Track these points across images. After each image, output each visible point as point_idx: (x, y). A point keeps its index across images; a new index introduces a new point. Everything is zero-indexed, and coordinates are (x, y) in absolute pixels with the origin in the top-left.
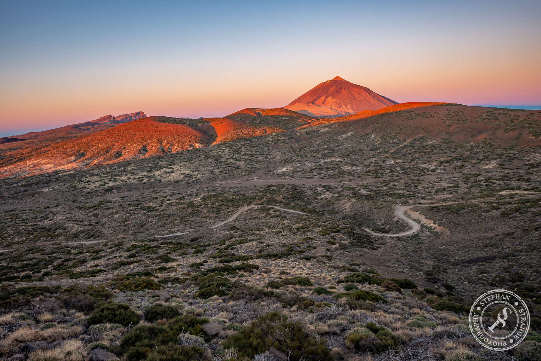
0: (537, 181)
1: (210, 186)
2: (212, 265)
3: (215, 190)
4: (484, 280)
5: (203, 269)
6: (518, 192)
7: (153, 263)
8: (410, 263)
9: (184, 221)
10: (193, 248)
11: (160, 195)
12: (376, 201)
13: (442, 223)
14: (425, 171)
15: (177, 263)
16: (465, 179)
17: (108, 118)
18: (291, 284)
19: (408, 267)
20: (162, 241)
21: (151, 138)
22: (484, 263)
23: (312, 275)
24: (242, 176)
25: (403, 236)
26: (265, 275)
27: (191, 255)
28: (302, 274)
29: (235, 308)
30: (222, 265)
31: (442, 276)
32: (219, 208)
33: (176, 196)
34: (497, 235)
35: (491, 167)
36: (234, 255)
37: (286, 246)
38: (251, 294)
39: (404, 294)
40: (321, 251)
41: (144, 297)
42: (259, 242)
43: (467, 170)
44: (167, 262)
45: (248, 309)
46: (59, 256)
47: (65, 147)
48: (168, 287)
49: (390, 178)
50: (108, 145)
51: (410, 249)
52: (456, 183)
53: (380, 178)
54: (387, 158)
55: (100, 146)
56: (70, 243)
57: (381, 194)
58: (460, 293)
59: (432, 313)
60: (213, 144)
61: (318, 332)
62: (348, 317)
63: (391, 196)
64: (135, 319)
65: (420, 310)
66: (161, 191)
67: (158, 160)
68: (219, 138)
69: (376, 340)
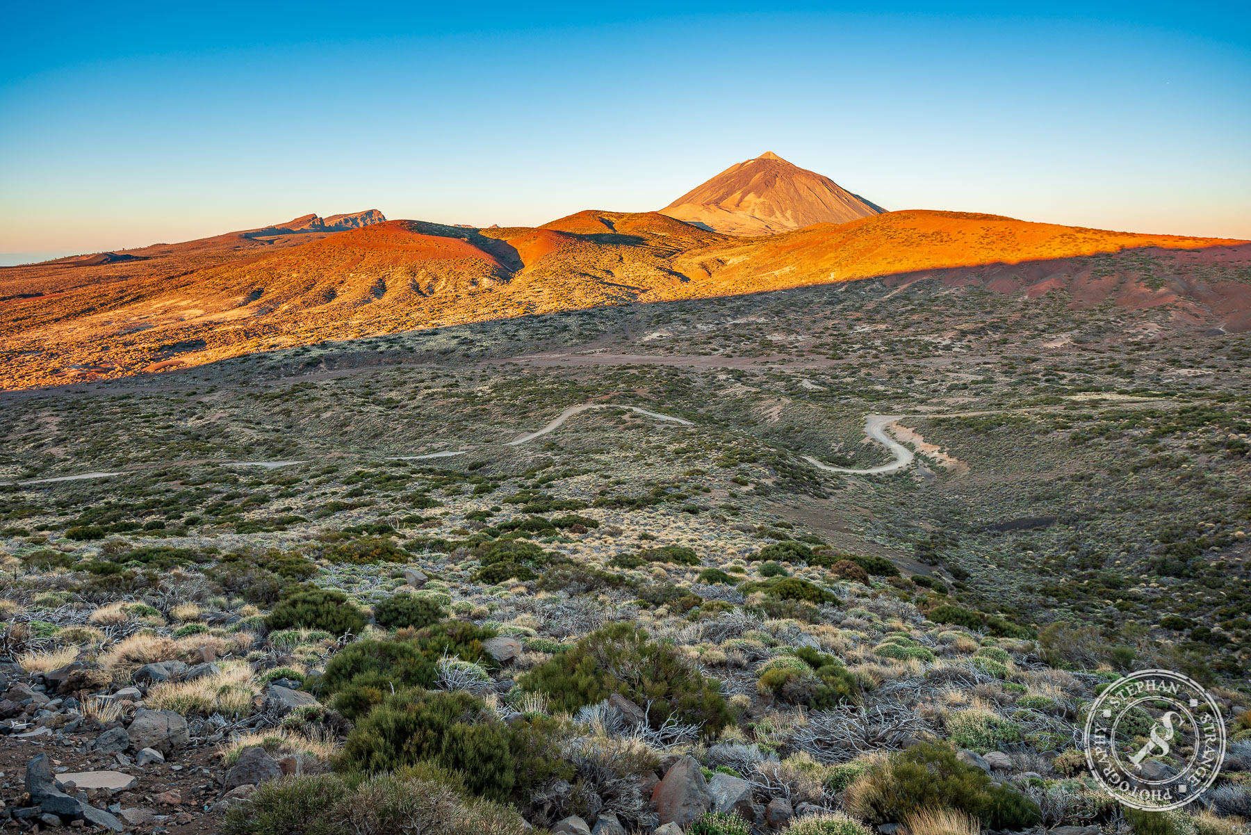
0: (1145, 377)
1: (509, 363)
2: (509, 516)
3: (519, 371)
4: (1028, 563)
5: (492, 523)
6: (1107, 396)
7: (398, 509)
8: (889, 525)
9: (457, 429)
10: (473, 483)
11: (411, 378)
12: (831, 404)
13: (957, 452)
14: (931, 348)
15: (443, 510)
16: (1006, 368)
17: (309, 221)
18: (658, 559)
19: (885, 533)
20: (415, 466)
21: (395, 262)
22: (1031, 531)
23: (699, 542)
24: (571, 346)
25: (879, 474)
26: (610, 540)
27: (470, 495)
28: (681, 540)
29: (548, 606)
30: (527, 517)
31: (947, 552)
32: (526, 408)
33: (443, 379)
34: (1061, 479)
35: (1059, 345)
36: (551, 498)
37: (652, 485)
38: (581, 580)
39: (873, 587)
40: (718, 497)
41: (377, 576)
42: (601, 476)
43: (1011, 350)
44: (422, 508)
45: (572, 609)
46: (216, 489)
47: (225, 275)
48: (423, 558)
49: (862, 360)
50: (309, 275)
51: (891, 499)
52: (989, 374)
53: (841, 358)
54: (858, 320)
55: (295, 275)
56: (237, 465)
57: (841, 391)
58: (980, 586)
59: (925, 628)
60: (518, 280)
61: (705, 662)
62: (765, 634)
63: (860, 396)
64: (357, 622)
65: (904, 622)
66: (413, 369)
67: (409, 308)
68: (529, 269)
69: (815, 683)
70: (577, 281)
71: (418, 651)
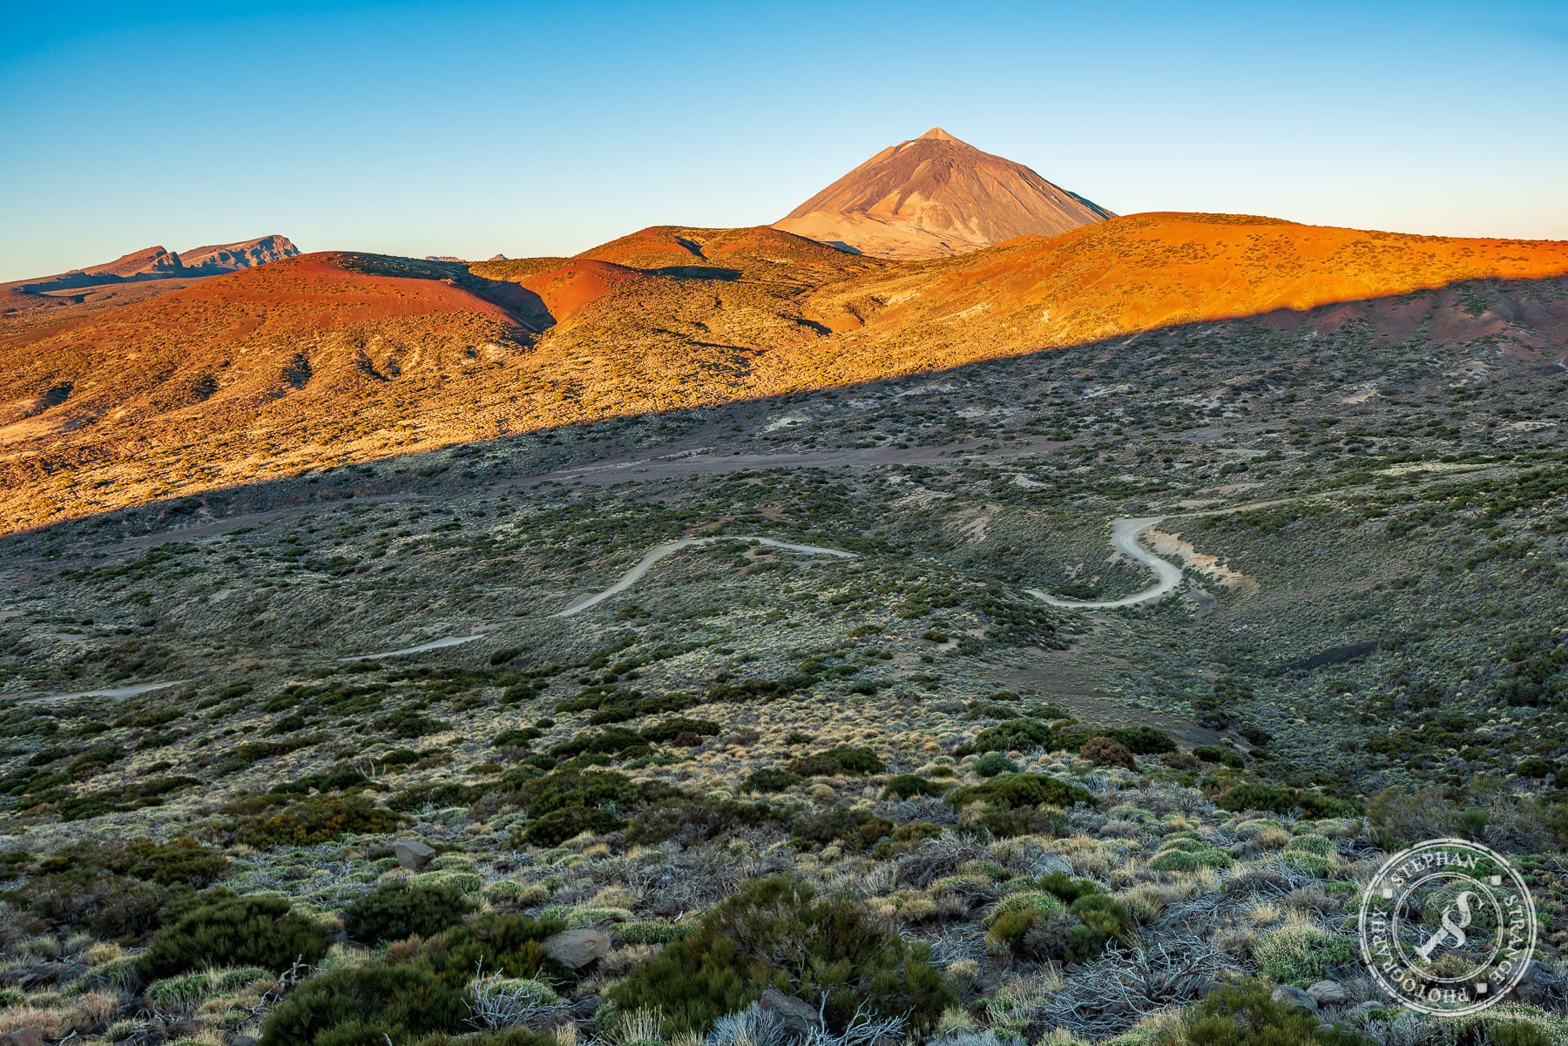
0: (1474, 436)
1: (546, 483)
2: (569, 732)
3: (565, 494)
4: (1346, 710)
5: (539, 747)
6: (1428, 466)
7: (369, 743)
8: (1157, 678)
9: (464, 599)
10: (501, 685)
11: (373, 520)
12: (1059, 508)
13: (1240, 562)
14: (1193, 415)
15: (452, 736)
16: (1297, 436)
17: (152, 258)
18: (819, 772)
19: (1152, 690)
20: (394, 669)
21: (325, 325)
22: (1346, 665)
23: (881, 737)
24: (650, 447)
25: (1137, 605)
26: (741, 750)
27: (497, 706)
28: (853, 737)
29: (648, 869)
30: (600, 730)
31: (1239, 707)
32: (582, 553)
33: (431, 518)
34: (1379, 588)
35: (1362, 399)
36: (637, 695)
37: (801, 656)
38: (698, 819)
39: (1141, 772)
40: (905, 665)
41: (343, 860)
42: (717, 652)
43: (1301, 411)
44: (415, 737)
45: (688, 867)
46: (14, 747)
48: (423, 820)
49: (1098, 439)
50: (161, 354)
51: (1156, 640)
52: (1275, 447)
53: (1068, 439)
54: (1088, 379)
55: (132, 356)
56: (53, 700)
57: (1073, 487)
58: (1286, 750)
59: (1215, 821)
60: (547, 344)
61: (905, 918)
62: (992, 864)
63: (1101, 493)
64: (313, 943)
65: (1187, 817)
66: (375, 505)
67: (357, 402)
68: (565, 326)
69: (1070, 924)
70: (648, 341)
71: (429, 974)
